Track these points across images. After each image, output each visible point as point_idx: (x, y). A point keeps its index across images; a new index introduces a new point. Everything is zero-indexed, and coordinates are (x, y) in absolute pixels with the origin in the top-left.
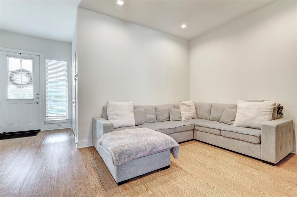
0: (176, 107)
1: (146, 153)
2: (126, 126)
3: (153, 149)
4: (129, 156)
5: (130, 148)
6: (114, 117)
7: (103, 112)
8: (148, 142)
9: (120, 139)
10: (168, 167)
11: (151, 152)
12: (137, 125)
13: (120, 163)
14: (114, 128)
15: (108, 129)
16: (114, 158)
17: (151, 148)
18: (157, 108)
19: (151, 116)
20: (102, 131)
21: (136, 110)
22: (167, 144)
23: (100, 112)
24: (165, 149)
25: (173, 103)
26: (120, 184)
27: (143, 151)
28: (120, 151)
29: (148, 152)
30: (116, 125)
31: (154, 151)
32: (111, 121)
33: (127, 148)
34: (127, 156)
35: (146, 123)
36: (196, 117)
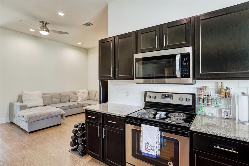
0: (75, 93)
1: (45, 117)
2: (36, 106)
3: (49, 115)
4: (35, 119)
5: (36, 115)
6: (28, 101)
7: (19, 98)
8: (47, 112)
9: (31, 112)
10: (60, 124)
11: (48, 117)
12: (45, 106)
13: (30, 121)
14: (28, 107)
15: (23, 108)
16: (27, 119)
17: (49, 114)
18: (61, 94)
19: (56, 99)
20: (19, 109)
21: (44, 96)
22: (58, 112)
23: (17, 98)
24: (57, 115)
25: (74, 91)
26: (30, 133)
27: (44, 116)
28: (30, 116)
29: (46, 116)
30: (29, 106)
31: (50, 116)
32: (25, 104)
33: (34, 115)
34: (34, 119)
35: (52, 104)
36: (89, 99)
